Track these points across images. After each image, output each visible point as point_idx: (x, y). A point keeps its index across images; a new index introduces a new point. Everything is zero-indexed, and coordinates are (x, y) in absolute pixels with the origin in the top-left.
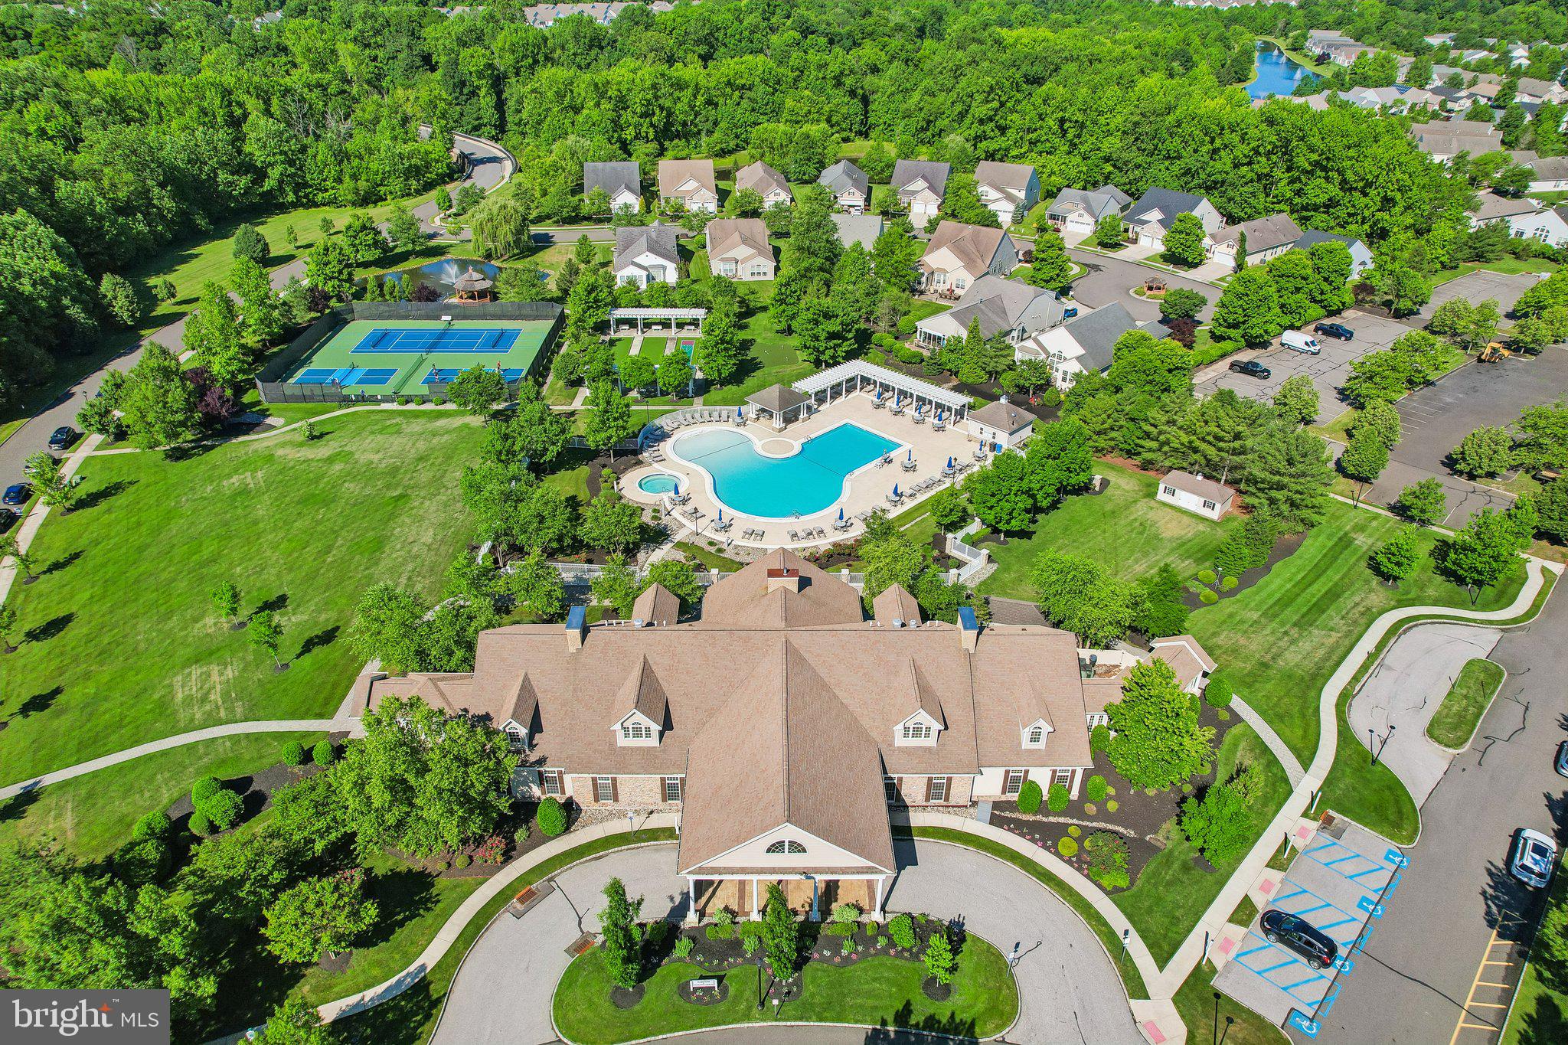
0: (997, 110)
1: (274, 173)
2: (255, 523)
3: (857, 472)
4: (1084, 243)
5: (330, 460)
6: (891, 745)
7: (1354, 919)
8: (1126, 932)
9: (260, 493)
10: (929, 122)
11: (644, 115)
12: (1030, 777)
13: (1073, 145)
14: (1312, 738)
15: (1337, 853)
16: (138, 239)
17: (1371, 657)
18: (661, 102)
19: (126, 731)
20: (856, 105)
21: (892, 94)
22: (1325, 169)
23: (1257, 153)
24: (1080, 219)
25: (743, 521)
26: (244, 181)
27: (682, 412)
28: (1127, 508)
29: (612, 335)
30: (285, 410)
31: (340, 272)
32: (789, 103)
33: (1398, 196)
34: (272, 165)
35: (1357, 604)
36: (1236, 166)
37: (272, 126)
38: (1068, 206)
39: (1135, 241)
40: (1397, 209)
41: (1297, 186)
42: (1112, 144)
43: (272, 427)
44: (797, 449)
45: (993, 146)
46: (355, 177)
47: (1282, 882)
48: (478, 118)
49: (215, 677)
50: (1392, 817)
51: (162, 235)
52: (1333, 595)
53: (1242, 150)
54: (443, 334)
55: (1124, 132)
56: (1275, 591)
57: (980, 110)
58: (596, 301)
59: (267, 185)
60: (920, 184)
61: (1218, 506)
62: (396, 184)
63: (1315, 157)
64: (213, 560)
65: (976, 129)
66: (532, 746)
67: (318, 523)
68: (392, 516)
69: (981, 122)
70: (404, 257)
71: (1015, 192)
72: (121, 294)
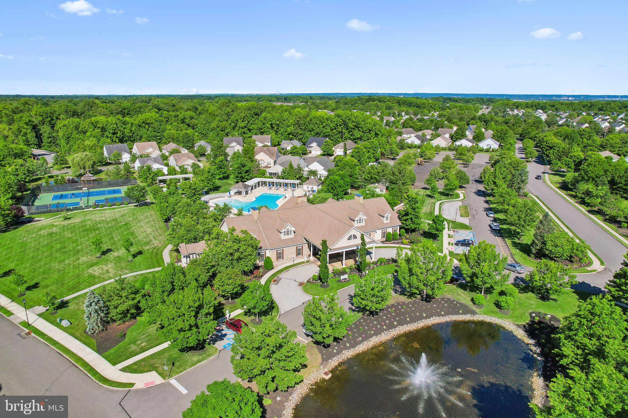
12: (387, 231)
17: (440, 208)
22: (358, 127)
23: (337, 126)
33: (379, 133)
35: (429, 202)
36: (332, 130)
39: (310, 153)
40: (380, 136)
41: (351, 133)
43: (40, 220)
47: (454, 239)
53: (332, 125)
55: (294, 125)
60: (234, 144)
63: (354, 124)
65: (241, 131)
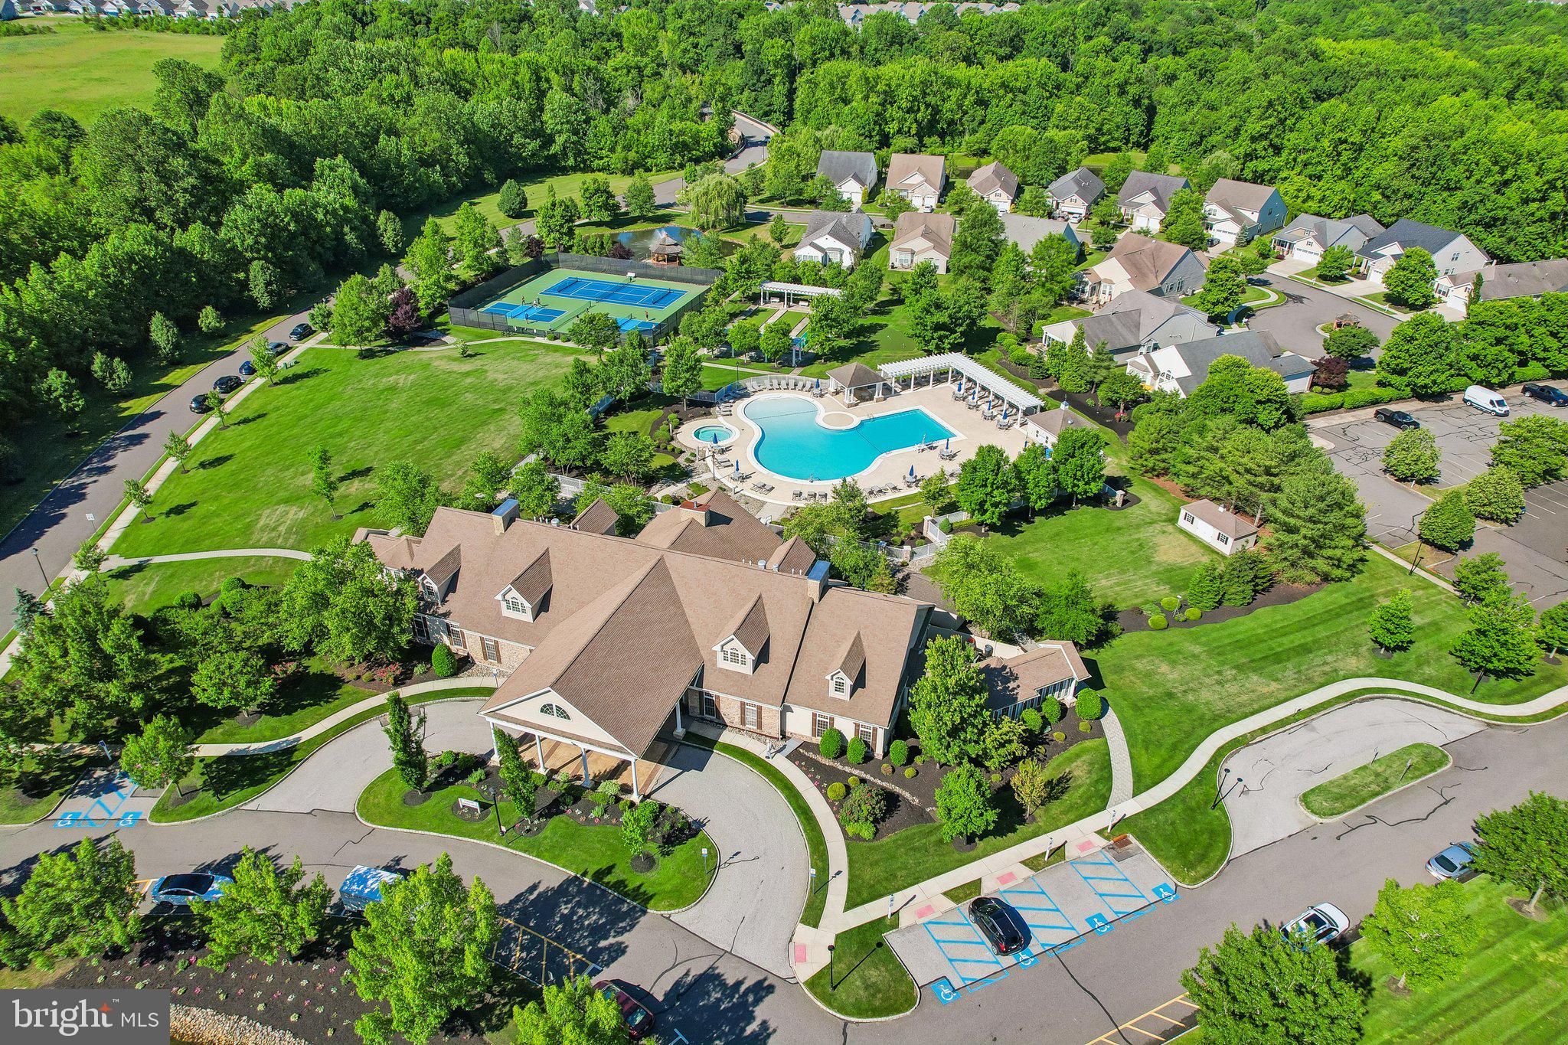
0: (1272, 127)
1: (560, 140)
2: (386, 412)
3: (895, 452)
4: (1305, 274)
5: (467, 374)
6: (715, 665)
7: (1073, 928)
8: (839, 873)
9: (403, 390)
10: (1202, 137)
11: (909, 111)
12: (836, 726)
13: (1348, 171)
14: (1166, 771)
15: (1110, 872)
16: (430, 186)
17: (1301, 715)
18: (928, 99)
19: (217, 539)
20: (1137, 117)
21: (1174, 106)
24: (1309, 248)
25: (763, 475)
26: (534, 145)
27: (769, 377)
28: (1138, 526)
29: (762, 306)
30: (462, 332)
31: (562, 226)
32: (1059, 108)
34: (560, 132)
35: (1325, 663)
37: (566, 98)
38: (1299, 233)
39: (1364, 277)
42: (1383, 171)
43: (445, 343)
44: (856, 422)
45: (1262, 166)
46: (627, 148)
47: (1026, 880)
48: (770, 105)
49: (290, 516)
50: (1191, 857)
51: (454, 185)
52: (1305, 649)
54: (621, 288)
55: (1401, 157)
56: (1240, 633)
57: (1254, 127)
58: (748, 272)
59: (554, 149)
60: (1147, 197)
61: (1231, 541)
62: (662, 158)
64: (340, 434)
65: (1248, 146)
66: (444, 601)
67: (428, 419)
68: (484, 423)
69: (1254, 139)
70: (634, 221)
71: (1248, 214)
72: (390, 226)
